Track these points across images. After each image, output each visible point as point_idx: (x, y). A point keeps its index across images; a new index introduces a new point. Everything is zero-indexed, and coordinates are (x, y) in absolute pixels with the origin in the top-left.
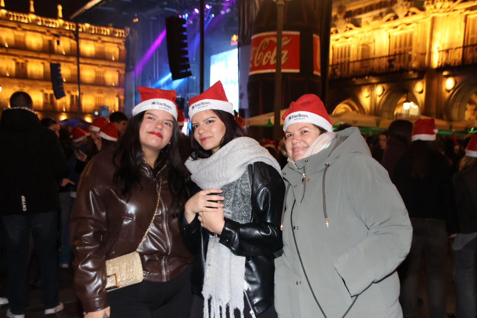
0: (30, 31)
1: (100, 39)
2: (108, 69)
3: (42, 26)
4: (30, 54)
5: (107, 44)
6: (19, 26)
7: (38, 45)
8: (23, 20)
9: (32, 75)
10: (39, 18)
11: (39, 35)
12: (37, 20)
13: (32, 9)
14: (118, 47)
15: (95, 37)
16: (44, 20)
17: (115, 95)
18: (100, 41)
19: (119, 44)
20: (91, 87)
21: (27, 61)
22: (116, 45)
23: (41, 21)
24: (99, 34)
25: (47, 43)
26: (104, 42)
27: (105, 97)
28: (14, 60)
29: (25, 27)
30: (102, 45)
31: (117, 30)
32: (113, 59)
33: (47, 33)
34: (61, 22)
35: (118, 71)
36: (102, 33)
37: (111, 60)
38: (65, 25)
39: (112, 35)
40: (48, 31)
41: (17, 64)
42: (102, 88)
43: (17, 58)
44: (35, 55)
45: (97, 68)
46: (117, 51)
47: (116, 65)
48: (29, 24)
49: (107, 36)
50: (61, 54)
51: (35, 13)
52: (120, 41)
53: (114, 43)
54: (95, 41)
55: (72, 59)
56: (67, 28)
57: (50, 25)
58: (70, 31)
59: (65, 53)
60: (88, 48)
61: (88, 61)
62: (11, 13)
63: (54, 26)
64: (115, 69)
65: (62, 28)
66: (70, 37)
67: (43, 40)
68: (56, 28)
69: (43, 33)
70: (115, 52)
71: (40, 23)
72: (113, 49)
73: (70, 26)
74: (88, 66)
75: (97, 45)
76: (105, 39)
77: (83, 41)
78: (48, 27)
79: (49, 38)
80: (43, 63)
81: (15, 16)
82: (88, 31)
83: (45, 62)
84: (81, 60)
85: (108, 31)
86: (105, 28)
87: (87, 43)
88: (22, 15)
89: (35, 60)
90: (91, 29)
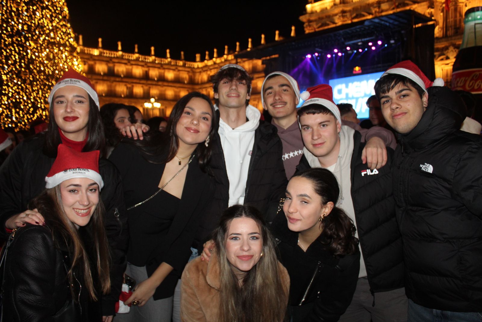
0: (135, 65)
1: (177, 68)
2: (182, 89)
3: (142, 61)
4: (135, 81)
5: (181, 72)
6: (129, 62)
7: (140, 74)
8: (130, 58)
9: (136, 95)
10: (140, 56)
11: (140, 67)
13: (136, 50)
14: (188, 74)
15: (174, 68)
16: (143, 57)
18: (177, 70)
19: (188, 72)
21: (133, 86)
22: (186, 73)
23: (142, 58)
24: (176, 65)
25: (145, 72)
26: (179, 71)
28: (126, 85)
30: (178, 73)
32: (186, 82)
33: (145, 66)
34: (153, 57)
36: (178, 64)
37: (184, 83)
38: (156, 60)
39: (184, 65)
40: (146, 64)
41: (127, 88)
43: (127, 84)
44: (138, 81)
45: (175, 89)
47: (186, 86)
48: (134, 60)
49: (180, 66)
50: (154, 80)
51: (139, 53)
52: (189, 70)
53: (185, 71)
54: (174, 70)
55: (160, 83)
56: (157, 62)
57: (146, 60)
58: (158, 64)
59: (156, 79)
60: (170, 75)
61: (170, 84)
62: (124, 54)
63: (148, 61)
64: (186, 89)
65: (153, 62)
66: (159, 68)
67: (143, 71)
68: (150, 62)
69: (143, 66)
70: (186, 78)
71: (140, 59)
72: (185, 75)
73: (158, 60)
74: (170, 88)
75: (176, 72)
76: (180, 68)
77: (166, 71)
78: (146, 62)
79: (146, 69)
80: (142, 87)
81: (126, 56)
82: (169, 64)
83: (144, 86)
84: (166, 84)
85: (181, 63)
86: (179, 61)
87: (169, 72)
88: (130, 55)
89: (138, 85)
90: (171, 62)
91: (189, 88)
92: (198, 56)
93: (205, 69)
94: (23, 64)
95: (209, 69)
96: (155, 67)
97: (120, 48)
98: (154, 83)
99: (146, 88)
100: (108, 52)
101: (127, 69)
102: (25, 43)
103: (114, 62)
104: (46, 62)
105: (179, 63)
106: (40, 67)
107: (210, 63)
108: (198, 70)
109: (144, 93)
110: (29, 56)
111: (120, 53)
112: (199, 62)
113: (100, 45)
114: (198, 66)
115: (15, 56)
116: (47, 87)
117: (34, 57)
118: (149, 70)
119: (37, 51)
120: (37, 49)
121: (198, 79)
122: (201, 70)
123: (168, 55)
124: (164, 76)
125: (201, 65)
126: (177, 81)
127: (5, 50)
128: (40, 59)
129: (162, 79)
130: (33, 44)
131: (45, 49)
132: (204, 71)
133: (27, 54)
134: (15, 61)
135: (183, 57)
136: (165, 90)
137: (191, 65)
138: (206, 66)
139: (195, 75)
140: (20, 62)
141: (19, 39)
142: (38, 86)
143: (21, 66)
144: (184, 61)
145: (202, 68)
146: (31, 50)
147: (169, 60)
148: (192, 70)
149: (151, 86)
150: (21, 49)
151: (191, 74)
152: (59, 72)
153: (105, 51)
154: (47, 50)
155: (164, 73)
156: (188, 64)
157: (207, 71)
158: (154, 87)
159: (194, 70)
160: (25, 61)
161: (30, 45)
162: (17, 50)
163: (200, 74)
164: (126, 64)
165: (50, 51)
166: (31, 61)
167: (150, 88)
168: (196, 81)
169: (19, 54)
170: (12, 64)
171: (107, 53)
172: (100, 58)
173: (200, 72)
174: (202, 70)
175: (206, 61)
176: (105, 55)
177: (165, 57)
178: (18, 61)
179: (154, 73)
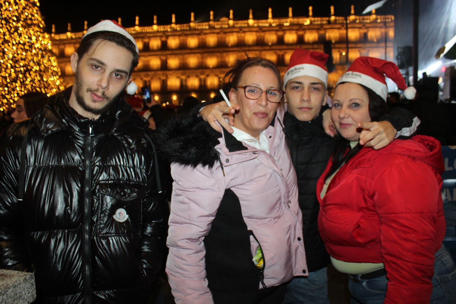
0: (351, 28)
3: (360, 23)
4: (350, 46)
7: (356, 37)
10: (358, 17)
11: (356, 30)
12: (356, 20)
13: (353, 12)
21: (348, 52)
25: (363, 35)
28: (339, 52)
33: (363, 27)
34: (375, 16)
38: (377, 19)
43: (341, 50)
44: (354, 46)
50: (373, 42)
51: (355, 14)
55: (382, 44)
56: (379, 21)
57: (366, 21)
58: (381, 22)
59: (376, 40)
62: (337, 18)
63: (368, 21)
65: (374, 21)
66: (381, 27)
67: (360, 33)
68: (370, 22)
69: (360, 28)
71: (358, 21)
73: (381, 19)
77: (390, 29)
81: (340, 20)
83: (360, 50)
88: (345, 18)
89: (354, 50)
96: (376, 27)
97: (333, 12)
98: (374, 45)
99: (364, 52)
100: (319, 19)
101: (340, 34)
103: (325, 29)
111: (333, 18)
113: (311, 13)
118: (367, 31)
149: (370, 49)
153: (316, 19)
155: (387, 33)
158: (374, 49)
164: (339, 29)
167: (368, 51)
171: (318, 21)
172: (311, 28)
176: (316, 23)
179: (374, 34)
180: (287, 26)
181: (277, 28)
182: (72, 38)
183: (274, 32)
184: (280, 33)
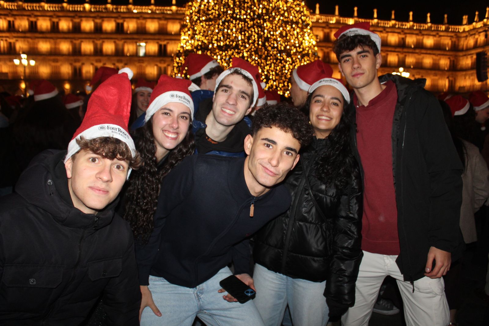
0: (391, 32)
1: (438, 34)
2: (442, 57)
3: (399, 28)
4: (390, 49)
5: (443, 38)
7: (395, 41)
8: (386, 25)
9: (390, 64)
10: (397, 23)
11: (396, 35)
12: (396, 24)
13: (393, 17)
14: (451, 39)
15: (434, 33)
16: (400, 23)
17: (446, 77)
18: (437, 36)
19: (451, 37)
20: (429, 72)
21: (387, 55)
22: (449, 38)
24: (437, 30)
25: (401, 40)
26: (440, 36)
27: (439, 79)
29: (388, 30)
30: (439, 39)
31: (450, 27)
32: (447, 49)
33: (402, 33)
34: (411, 23)
35: (449, 58)
36: (439, 29)
37: (445, 50)
38: (413, 26)
39: (447, 30)
40: (403, 31)
42: (437, 72)
44: (393, 49)
45: (435, 57)
46: (450, 43)
47: (448, 53)
48: (390, 27)
49: (442, 31)
51: (395, 19)
52: (453, 34)
53: (448, 36)
54: (434, 36)
55: (417, 51)
56: (415, 28)
57: (404, 27)
58: (417, 30)
59: (413, 46)
60: (429, 41)
61: (429, 52)
62: (380, 21)
63: (406, 27)
64: (447, 57)
65: (411, 28)
66: (417, 34)
67: (399, 38)
68: (407, 28)
69: (399, 33)
70: (448, 44)
71: (397, 26)
72: (447, 41)
73: (417, 26)
74: (428, 56)
75: (435, 38)
76: (442, 34)
77: (425, 37)
78: (402, 28)
79: (403, 36)
80: (398, 55)
81: (382, 23)
82: (429, 29)
83: (399, 54)
84: (423, 51)
85: (443, 28)
86: (441, 26)
87: (428, 38)
88: (386, 22)
89: (393, 53)
90: (431, 27)
91: (451, 55)
92: (465, 18)
93: (471, 33)
94: (260, 43)
95: (477, 33)
96: (412, 34)
97: (375, 16)
98: (411, 51)
99: (401, 56)
102: (263, 24)
104: (279, 39)
105: (441, 28)
106: (274, 44)
107: (480, 25)
108: (464, 35)
109: (399, 61)
110: (266, 35)
111: (376, 21)
112: (466, 24)
113: (356, 14)
114: (464, 29)
115: (254, 36)
116: (278, 61)
117: (269, 36)
118: (406, 37)
119: (272, 30)
120: (272, 28)
121: (463, 45)
122: (467, 34)
123: (429, 20)
124: (422, 43)
125: (467, 28)
126: (438, 48)
127: (248, 32)
128: (275, 37)
129: (420, 46)
130: (269, 24)
131: (279, 27)
132: (471, 35)
133: (264, 33)
134: (254, 41)
135: (446, 20)
136: (423, 58)
137: (456, 29)
138: (474, 29)
139: (459, 41)
140: (258, 41)
141: (259, 21)
142: (272, 61)
143: (258, 44)
144: (447, 25)
145: (468, 31)
146: (267, 30)
147: (429, 25)
148: (456, 35)
149: (407, 54)
150: (260, 29)
151: (454, 39)
152: (290, 47)
153: (360, 20)
154: (281, 29)
155: (423, 40)
156: (452, 28)
157: (475, 34)
158: (410, 55)
159: (459, 34)
160: (262, 39)
161: (267, 26)
162: (256, 31)
163: (466, 39)
164: (381, 32)
165: (283, 29)
166: (267, 39)
167: (406, 56)
168: (461, 47)
169: (258, 34)
170: (252, 43)
173: (466, 37)
174: (469, 34)
175: (474, 24)
177: (425, 22)
178: (256, 40)
179: (411, 40)
180: (333, 24)
181: (324, 25)
182: (90, 11)
183: (320, 29)
184: (327, 30)
